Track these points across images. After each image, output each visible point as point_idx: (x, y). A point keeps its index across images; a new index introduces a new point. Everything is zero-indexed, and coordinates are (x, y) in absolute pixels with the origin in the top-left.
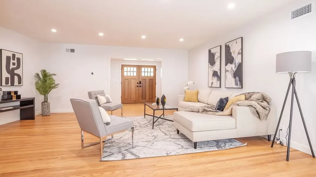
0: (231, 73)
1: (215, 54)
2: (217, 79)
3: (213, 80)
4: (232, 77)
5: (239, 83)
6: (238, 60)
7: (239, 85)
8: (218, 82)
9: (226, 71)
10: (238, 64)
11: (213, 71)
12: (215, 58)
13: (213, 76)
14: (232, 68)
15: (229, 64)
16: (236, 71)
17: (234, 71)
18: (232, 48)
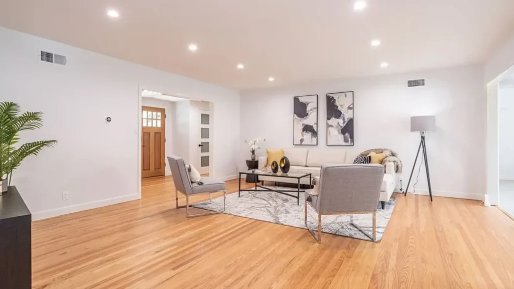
0: (337, 129)
1: (308, 104)
2: (312, 135)
3: (303, 135)
4: (339, 133)
5: (350, 139)
6: (347, 115)
7: (349, 141)
8: (314, 138)
9: (328, 126)
10: (349, 120)
11: (303, 124)
12: (307, 110)
13: (303, 131)
14: (338, 124)
15: (334, 118)
16: (344, 127)
17: (341, 127)
18: (338, 101)
